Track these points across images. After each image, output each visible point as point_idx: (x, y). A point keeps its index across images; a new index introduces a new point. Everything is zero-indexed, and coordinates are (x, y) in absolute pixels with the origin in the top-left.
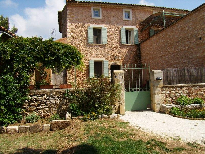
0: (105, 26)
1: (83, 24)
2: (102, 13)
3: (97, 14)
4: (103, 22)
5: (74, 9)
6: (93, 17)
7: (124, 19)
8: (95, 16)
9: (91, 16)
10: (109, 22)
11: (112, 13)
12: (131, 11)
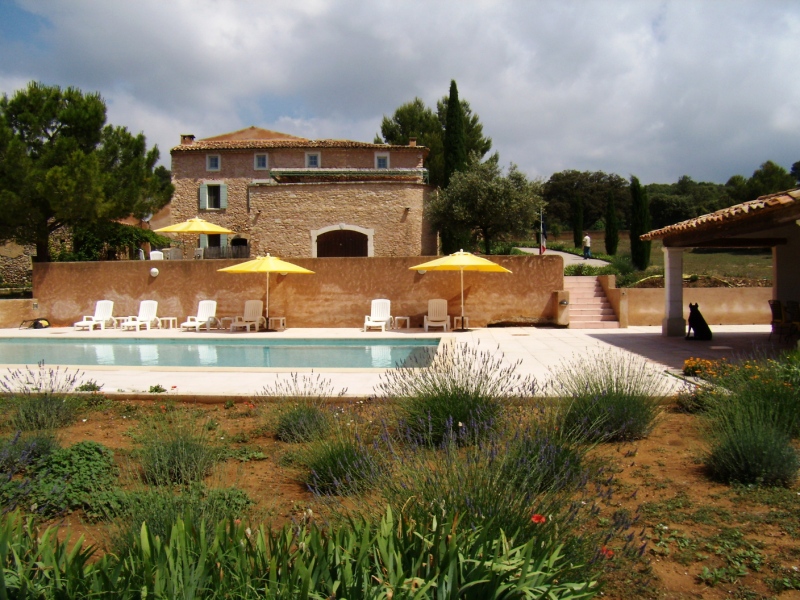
0: (226, 183)
1: (195, 181)
2: (222, 162)
3: (214, 164)
4: (222, 175)
5: (181, 159)
6: (208, 169)
7: (256, 168)
8: (212, 166)
9: (205, 168)
10: (232, 175)
11: (236, 161)
12: (267, 155)
